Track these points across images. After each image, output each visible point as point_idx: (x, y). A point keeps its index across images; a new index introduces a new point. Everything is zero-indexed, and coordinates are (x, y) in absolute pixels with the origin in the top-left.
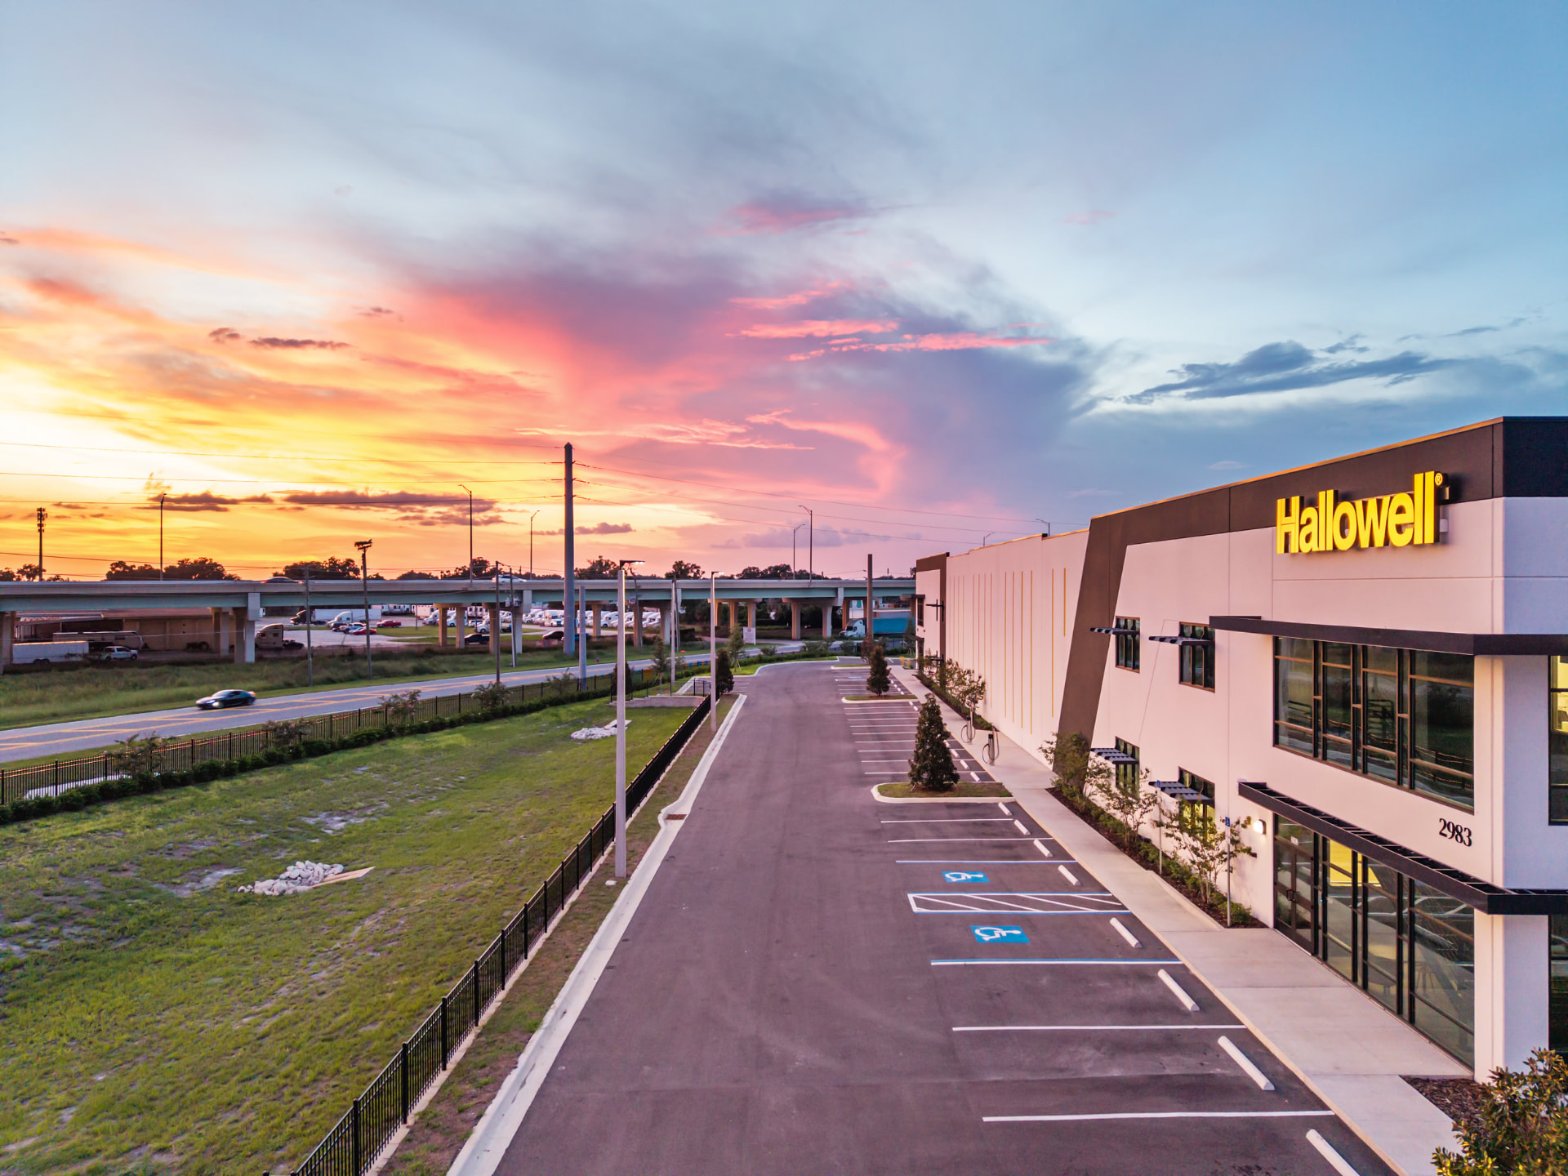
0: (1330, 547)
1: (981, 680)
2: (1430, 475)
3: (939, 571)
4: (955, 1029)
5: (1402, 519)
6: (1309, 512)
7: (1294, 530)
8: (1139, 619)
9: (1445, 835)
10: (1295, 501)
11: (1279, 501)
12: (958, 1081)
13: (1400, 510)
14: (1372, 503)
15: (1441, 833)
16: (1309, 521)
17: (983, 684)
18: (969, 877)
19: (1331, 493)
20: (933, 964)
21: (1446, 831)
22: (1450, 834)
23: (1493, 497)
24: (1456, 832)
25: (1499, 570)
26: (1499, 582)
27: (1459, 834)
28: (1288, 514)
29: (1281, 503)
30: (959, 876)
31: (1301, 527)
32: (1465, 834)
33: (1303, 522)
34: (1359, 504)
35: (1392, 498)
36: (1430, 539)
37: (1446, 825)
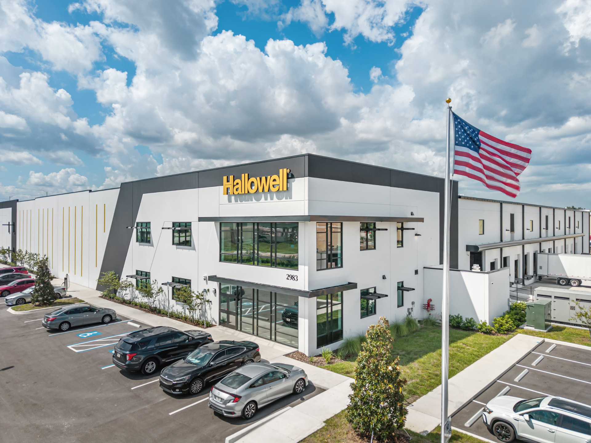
0: (246, 192)
1: (46, 257)
2: (285, 170)
3: (11, 208)
4: (132, 389)
5: (275, 183)
6: (238, 181)
7: (231, 187)
8: (150, 223)
9: (289, 279)
10: (231, 177)
11: (224, 177)
12: (148, 406)
13: (274, 180)
14: (263, 178)
15: (287, 279)
16: (237, 184)
17: (47, 258)
18: (91, 334)
19: (246, 175)
20: (103, 369)
21: (289, 278)
22: (290, 279)
23: (304, 177)
24: (292, 277)
25: (307, 198)
26: (307, 202)
27: (294, 278)
28: (228, 181)
29: (225, 178)
30: (86, 335)
31: (234, 186)
32: (295, 278)
33: (235, 184)
34: (258, 178)
35: (271, 177)
36: (285, 189)
37: (289, 276)
